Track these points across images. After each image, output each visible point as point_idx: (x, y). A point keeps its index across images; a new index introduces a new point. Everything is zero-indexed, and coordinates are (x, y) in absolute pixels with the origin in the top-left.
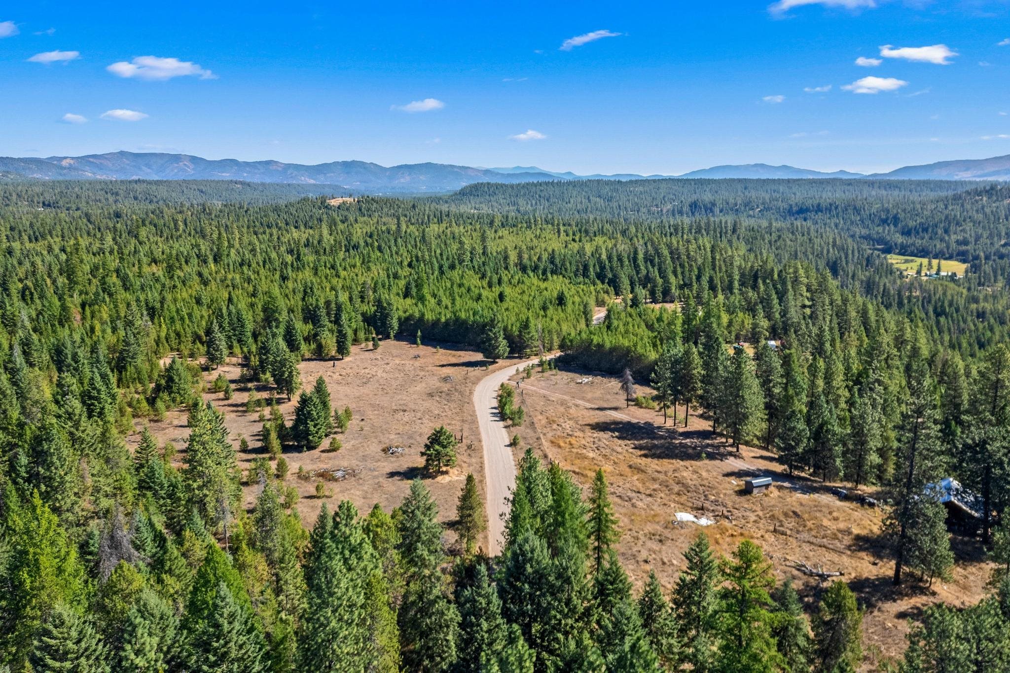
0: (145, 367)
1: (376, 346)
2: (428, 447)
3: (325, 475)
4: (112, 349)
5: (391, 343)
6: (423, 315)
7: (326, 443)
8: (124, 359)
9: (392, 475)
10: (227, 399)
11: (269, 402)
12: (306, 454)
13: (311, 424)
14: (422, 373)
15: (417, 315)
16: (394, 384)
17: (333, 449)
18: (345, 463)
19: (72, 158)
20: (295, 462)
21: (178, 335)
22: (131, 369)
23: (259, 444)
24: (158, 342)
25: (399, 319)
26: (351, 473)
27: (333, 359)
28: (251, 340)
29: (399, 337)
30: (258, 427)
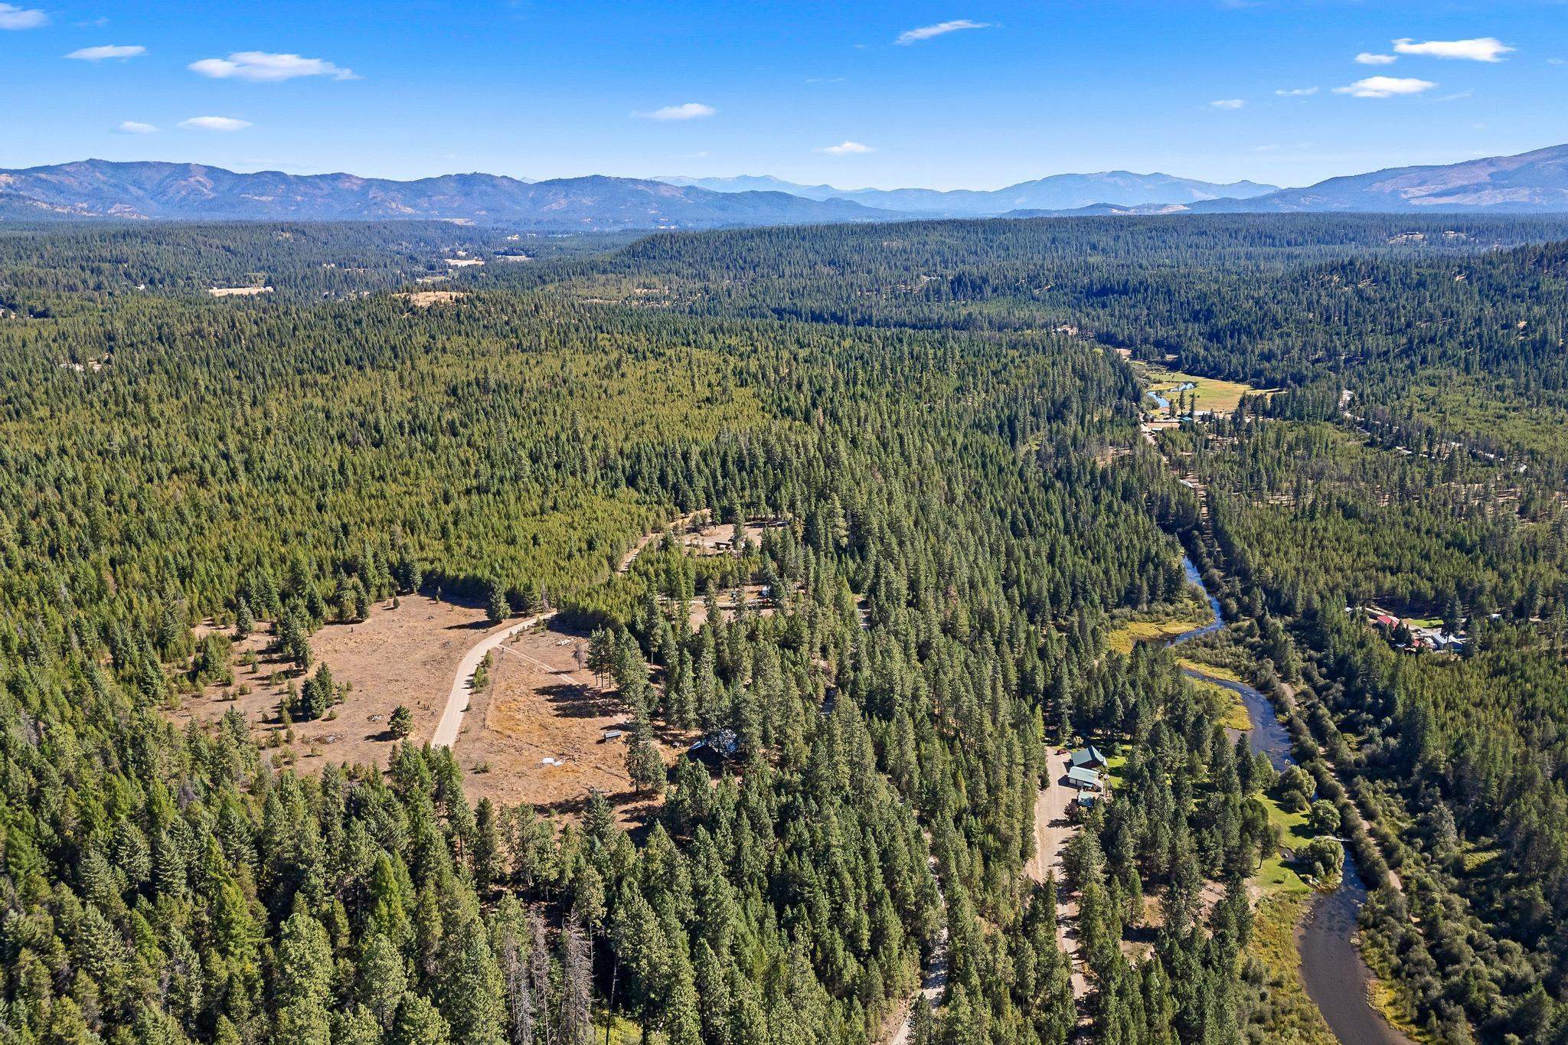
0: (182, 643)
1: (396, 604)
2: (393, 718)
3: (321, 740)
4: (152, 621)
5: (415, 597)
6: (444, 571)
7: (326, 714)
8: (163, 637)
9: (368, 738)
10: (254, 672)
11: (287, 674)
12: (311, 723)
13: (313, 702)
14: (428, 638)
15: (439, 570)
16: (400, 650)
17: (331, 718)
18: (338, 730)
19: (11, 172)
20: (300, 730)
21: (209, 601)
22: (171, 646)
23: (276, 716)
24: (191, 610)
25: (423, 573)
26: (339, 738)
27: (353, 622)
28: (279, 604)
29: (422, 592)
30: (277, 701)
